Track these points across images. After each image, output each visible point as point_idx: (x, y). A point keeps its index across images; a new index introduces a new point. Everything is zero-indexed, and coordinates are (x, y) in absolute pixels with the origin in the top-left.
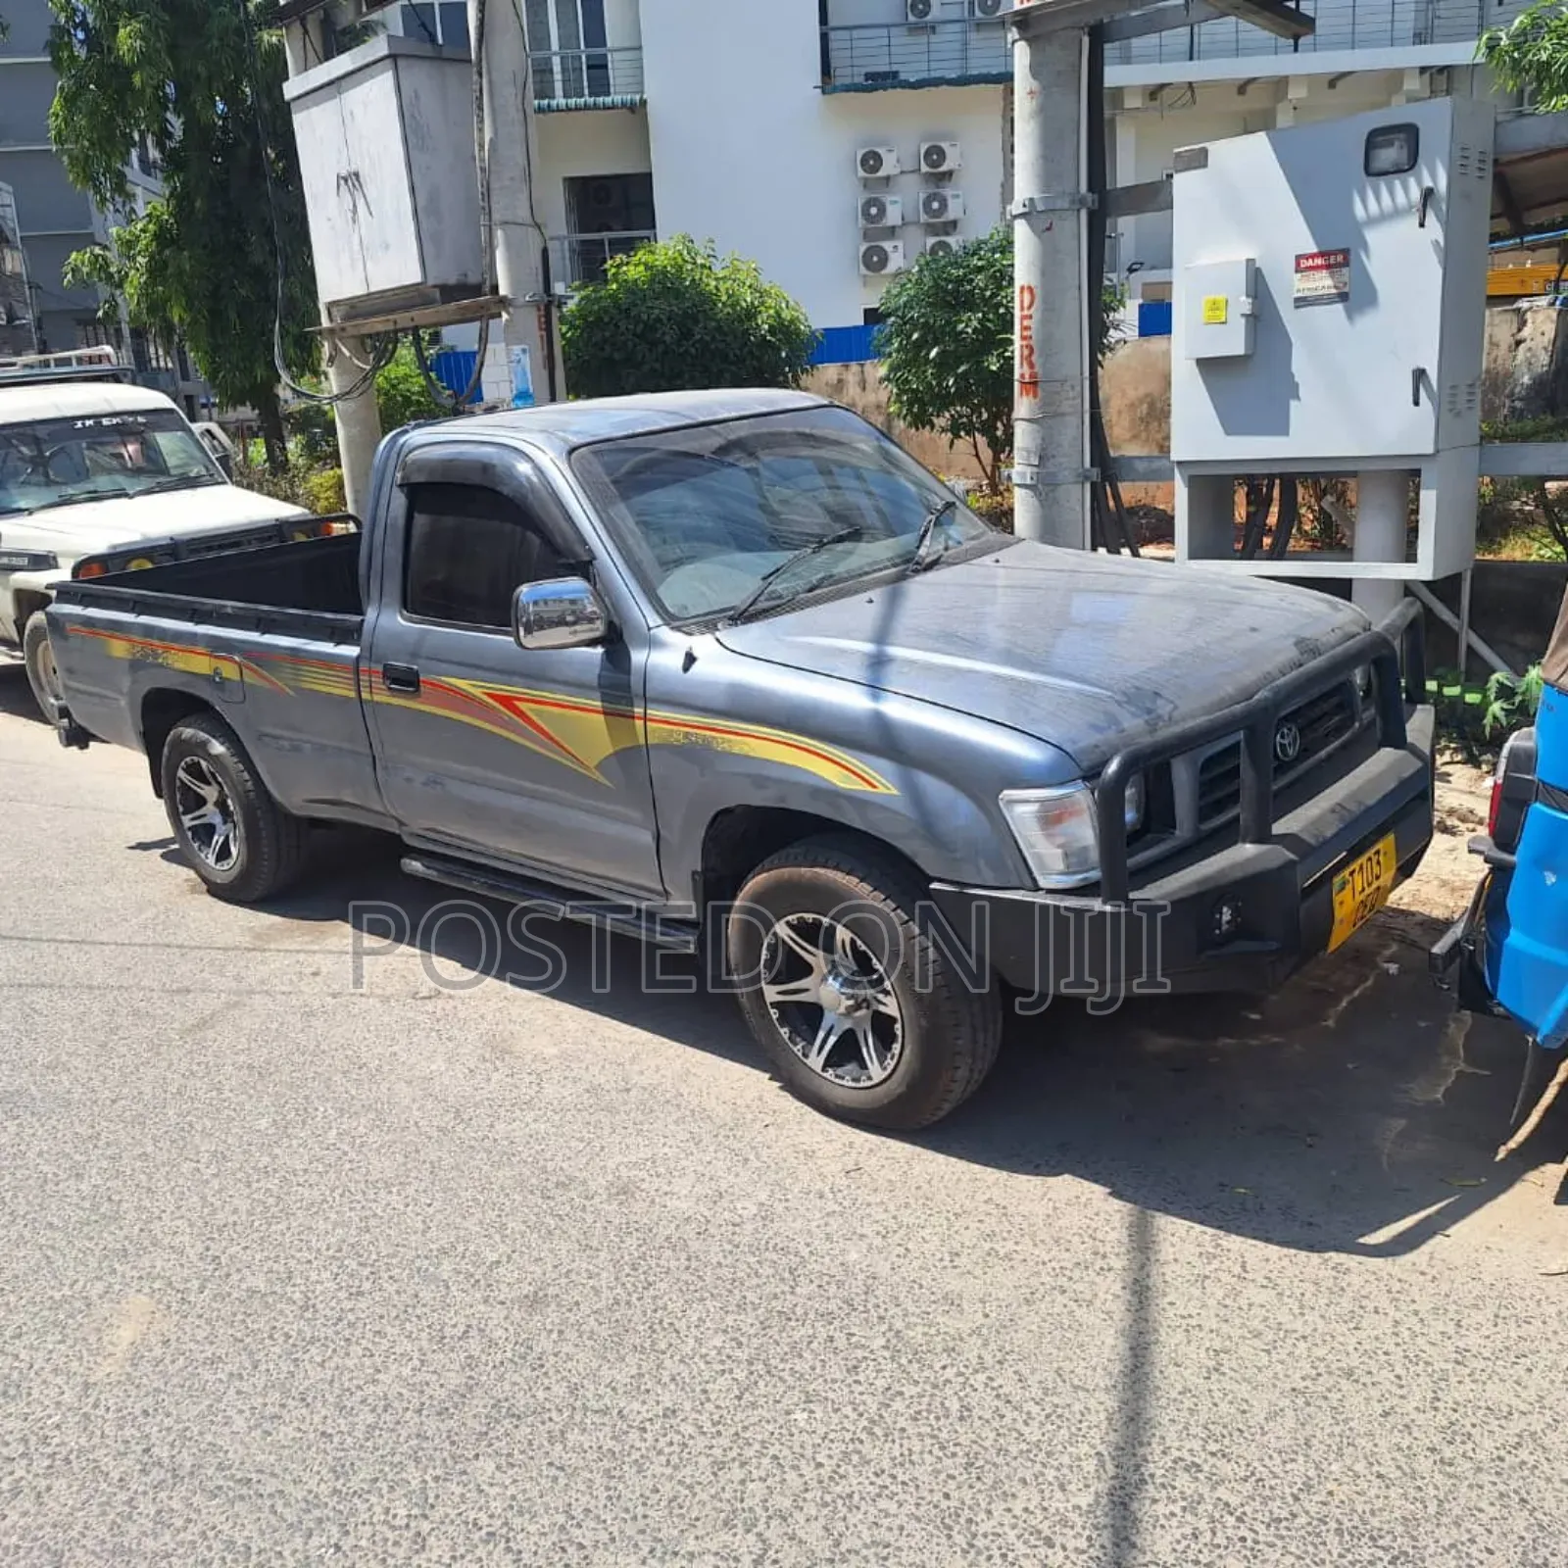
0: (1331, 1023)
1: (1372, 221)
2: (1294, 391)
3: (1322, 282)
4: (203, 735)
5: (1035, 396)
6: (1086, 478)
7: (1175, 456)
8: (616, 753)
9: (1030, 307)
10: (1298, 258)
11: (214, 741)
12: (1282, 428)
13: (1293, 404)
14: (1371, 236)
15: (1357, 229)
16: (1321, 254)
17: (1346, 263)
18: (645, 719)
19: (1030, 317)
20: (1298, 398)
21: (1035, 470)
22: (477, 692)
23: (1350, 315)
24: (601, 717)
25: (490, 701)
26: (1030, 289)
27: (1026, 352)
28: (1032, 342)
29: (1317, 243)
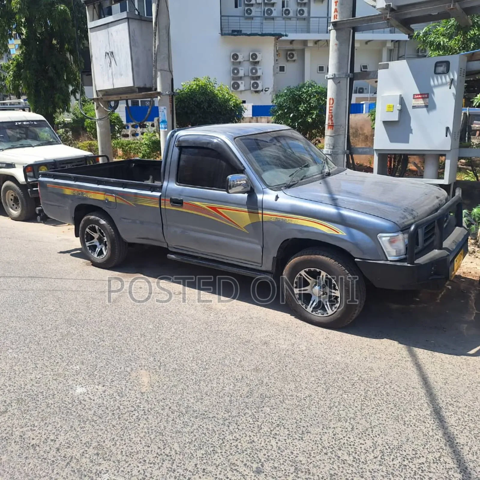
0: (438, 301)
1: (435, 86)
2: (411, 131)
3: (421, 102)
4: (97, 218)
5: (333, 129)
6: (346, 153)
7: (375, 148)
8: (252, 223)
9: (332, 104)
10: (414, 95)
11: (101, 220)
12: (407, 141)
13: (411, 135)
14: (435, 90)
15: (431, 88)
16: (421, 94)
17: (428, 97)
18: (262, 214)
19: (332, 107)
20: (412, 133)
21: (332, 150)
22: (204, 206)
23: (428, 111)
24: (247, 213)
25: (208, 208)
26: (333, 99)
27: (330, 117)
28: (333, 114)
29: (420, 91)
